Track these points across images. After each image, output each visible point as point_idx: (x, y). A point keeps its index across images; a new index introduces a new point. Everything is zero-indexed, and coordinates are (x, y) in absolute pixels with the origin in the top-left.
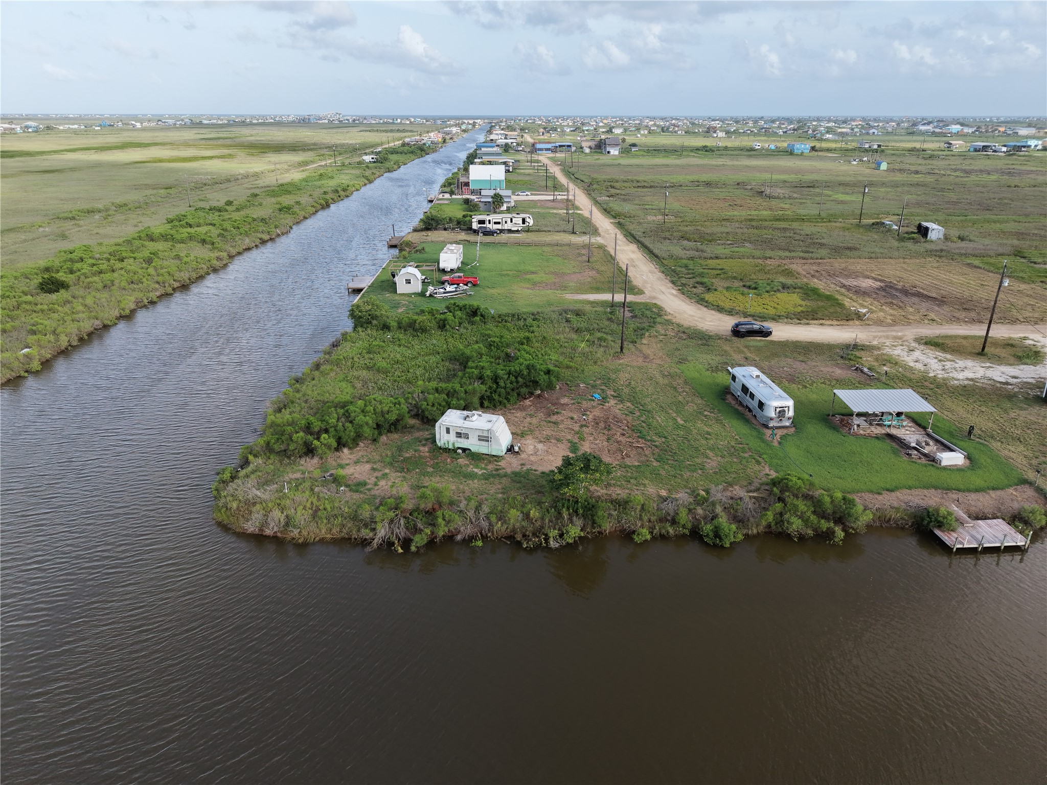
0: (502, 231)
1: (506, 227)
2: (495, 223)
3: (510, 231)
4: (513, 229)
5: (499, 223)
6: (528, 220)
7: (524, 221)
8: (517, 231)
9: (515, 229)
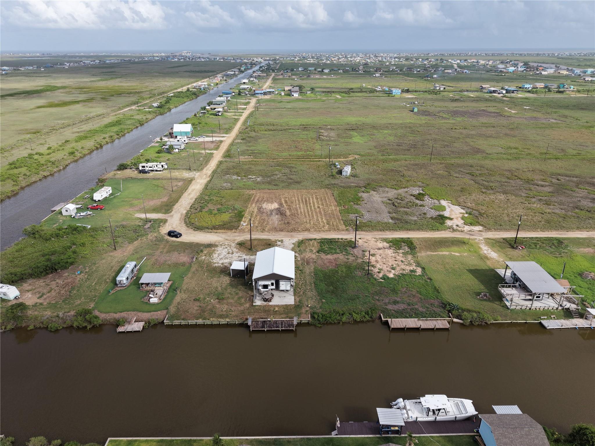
0: (152, 171)
1: (155, 169)
2: (150, 167)
3: (157, 171)
4: (158, 170)
5: (151, 167)
6: (164, 166)
7: (162, 166)
8: (160, 171)
9: (159, 170)
